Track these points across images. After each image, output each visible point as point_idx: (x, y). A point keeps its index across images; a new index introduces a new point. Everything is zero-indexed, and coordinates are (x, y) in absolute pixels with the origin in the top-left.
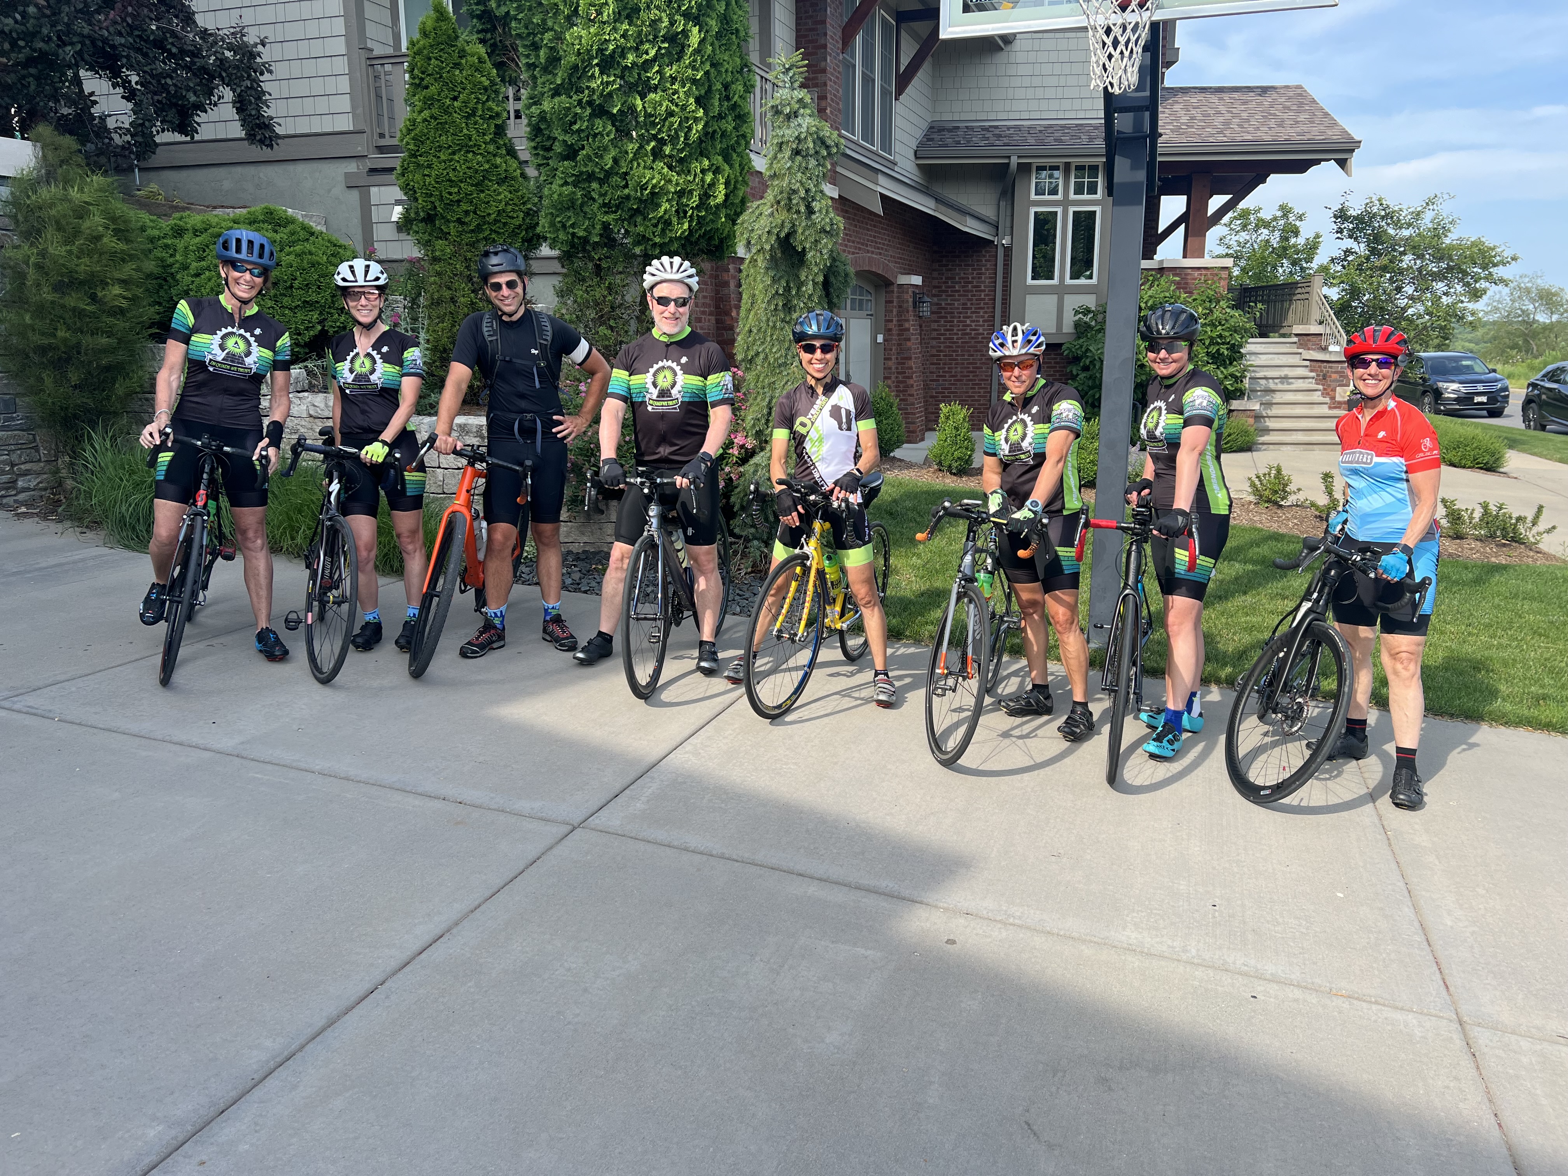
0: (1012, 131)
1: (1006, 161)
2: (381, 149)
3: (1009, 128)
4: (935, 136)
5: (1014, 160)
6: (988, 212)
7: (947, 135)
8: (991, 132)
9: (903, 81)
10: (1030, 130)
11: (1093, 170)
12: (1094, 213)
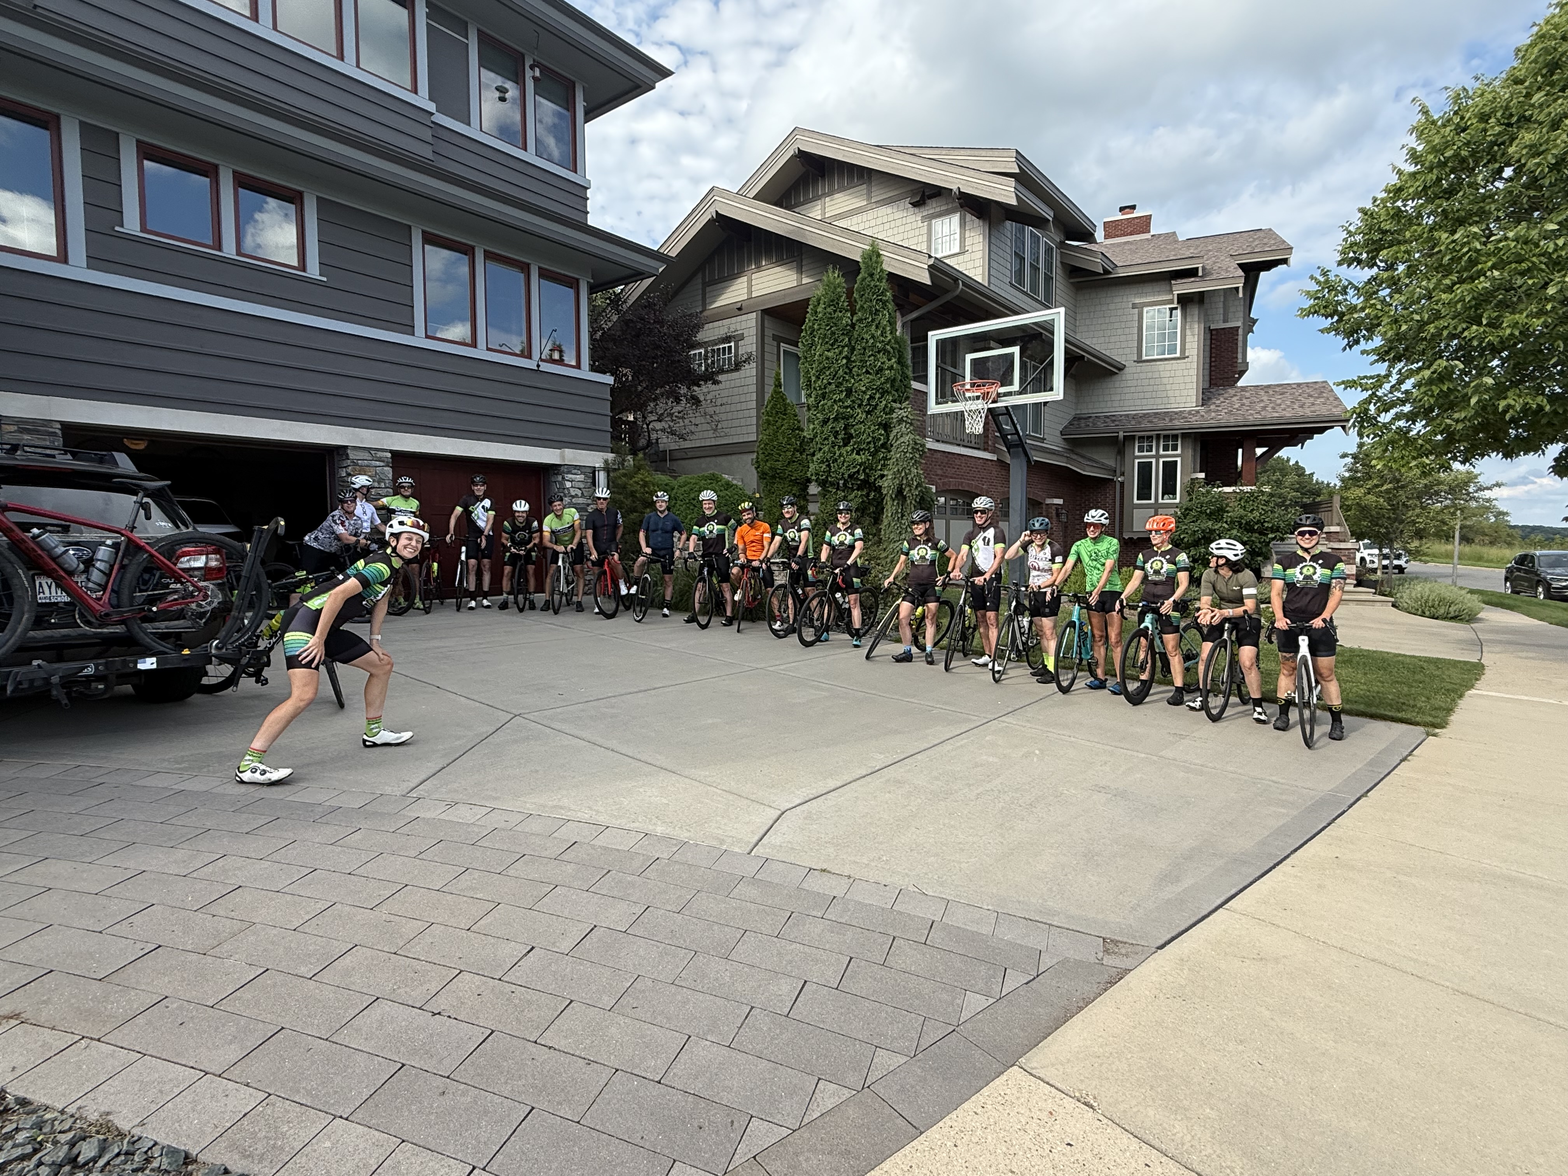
1: (1116, 434)
3: (1121, 416)
4: (1076, 423)
5: (1121, 434)
6: (1109, 464)
7: (1083, 421)
8: (1112, 418)
10: (1134, 417)
11: (1175, 437)
12: (1176, 461)
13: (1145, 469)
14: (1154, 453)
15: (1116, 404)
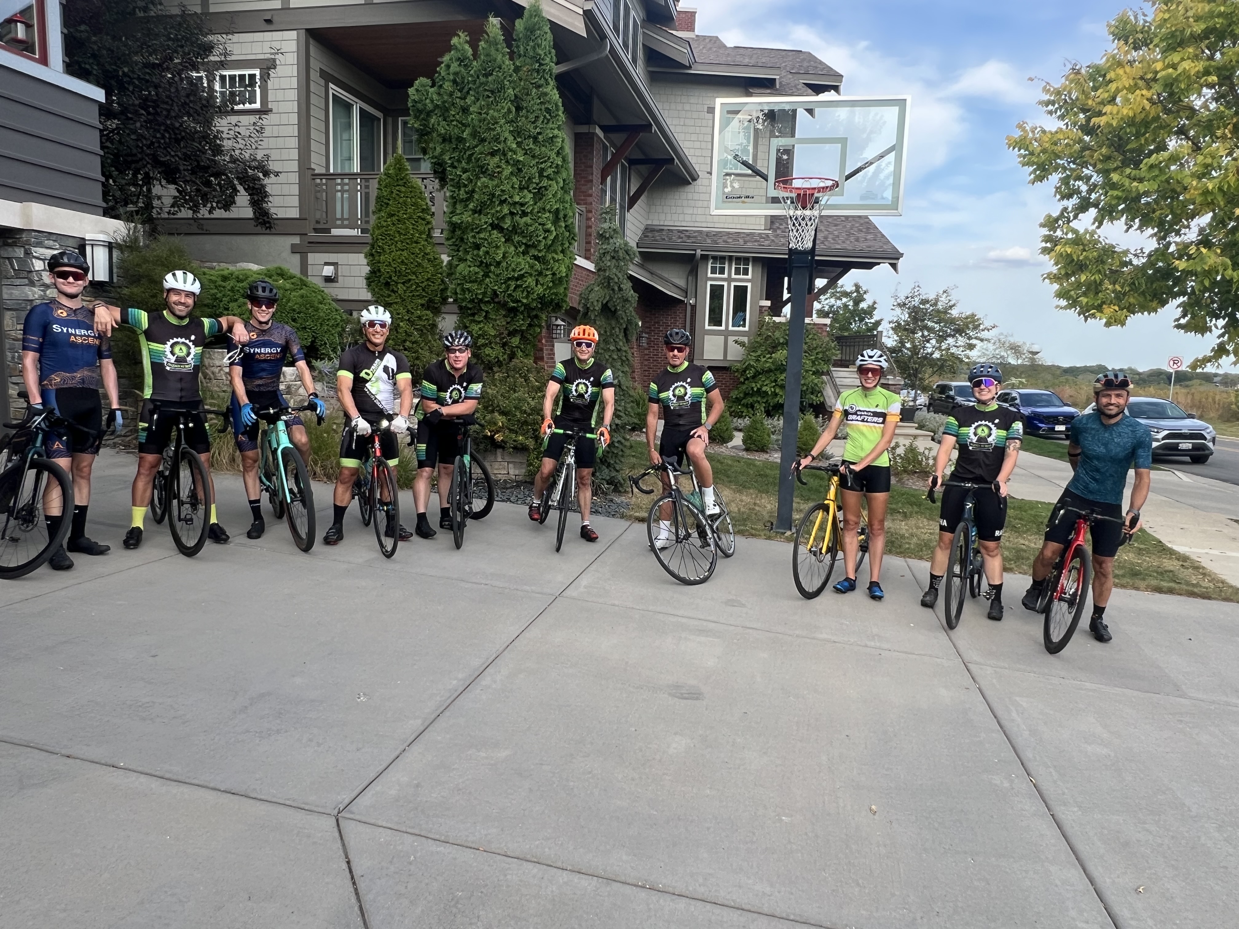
0: (696, 234)
1: (693, 252)
2: (316, 230)
3: (695, 232)
4: (649, 234)
5: (699, 252)
6: (681, 283)
7: (657, 234)
8: (684, 233)
9: (633, 201)
10: (708, 234)
11: (746, 260)
12: (747, 287)
13: (717, 293)
14: (726, 276)
15: (688, 218)
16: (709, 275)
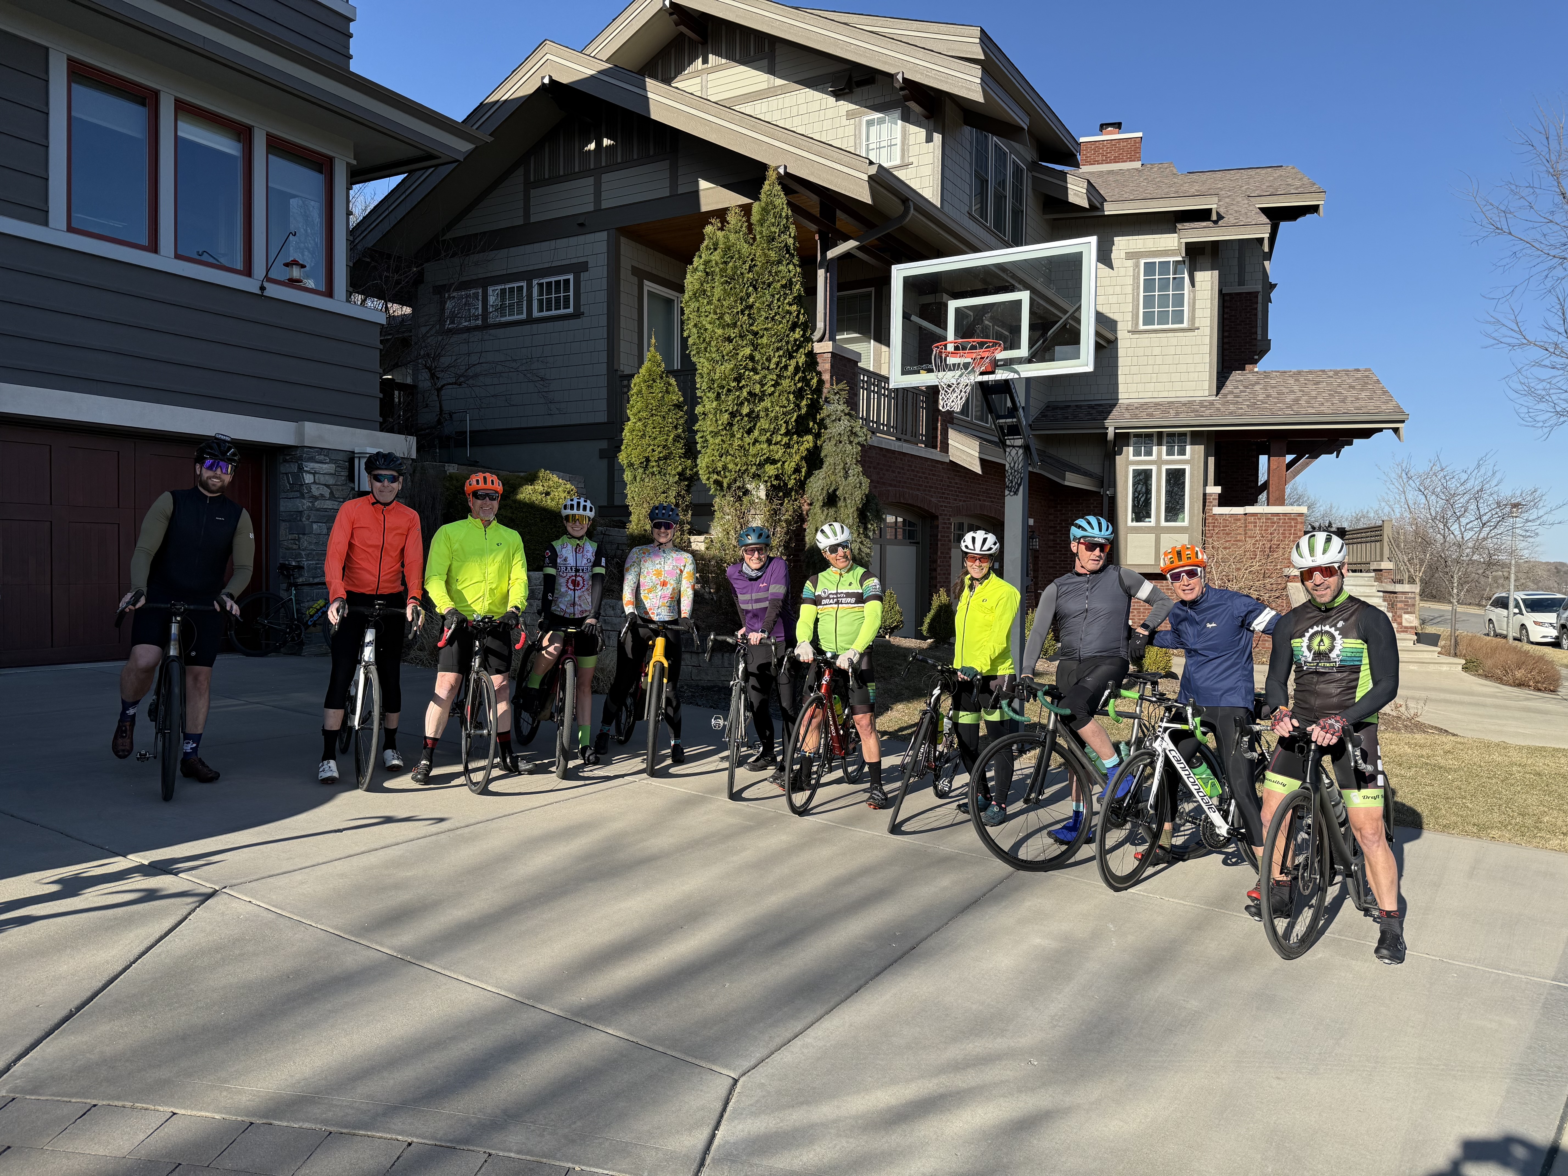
0: (1112, 408)
1: (1105, 431)
3: (1111, 405)
4: (1050, 413)
7: (1059, 412)
8: (1099, 409)
10: (1128, 407)
11: (1182, 437)
12: (1184, 470)
13: (1142, 479)
14: (1154, 457)
15: (1102, 389)
16: (1131, 458)
